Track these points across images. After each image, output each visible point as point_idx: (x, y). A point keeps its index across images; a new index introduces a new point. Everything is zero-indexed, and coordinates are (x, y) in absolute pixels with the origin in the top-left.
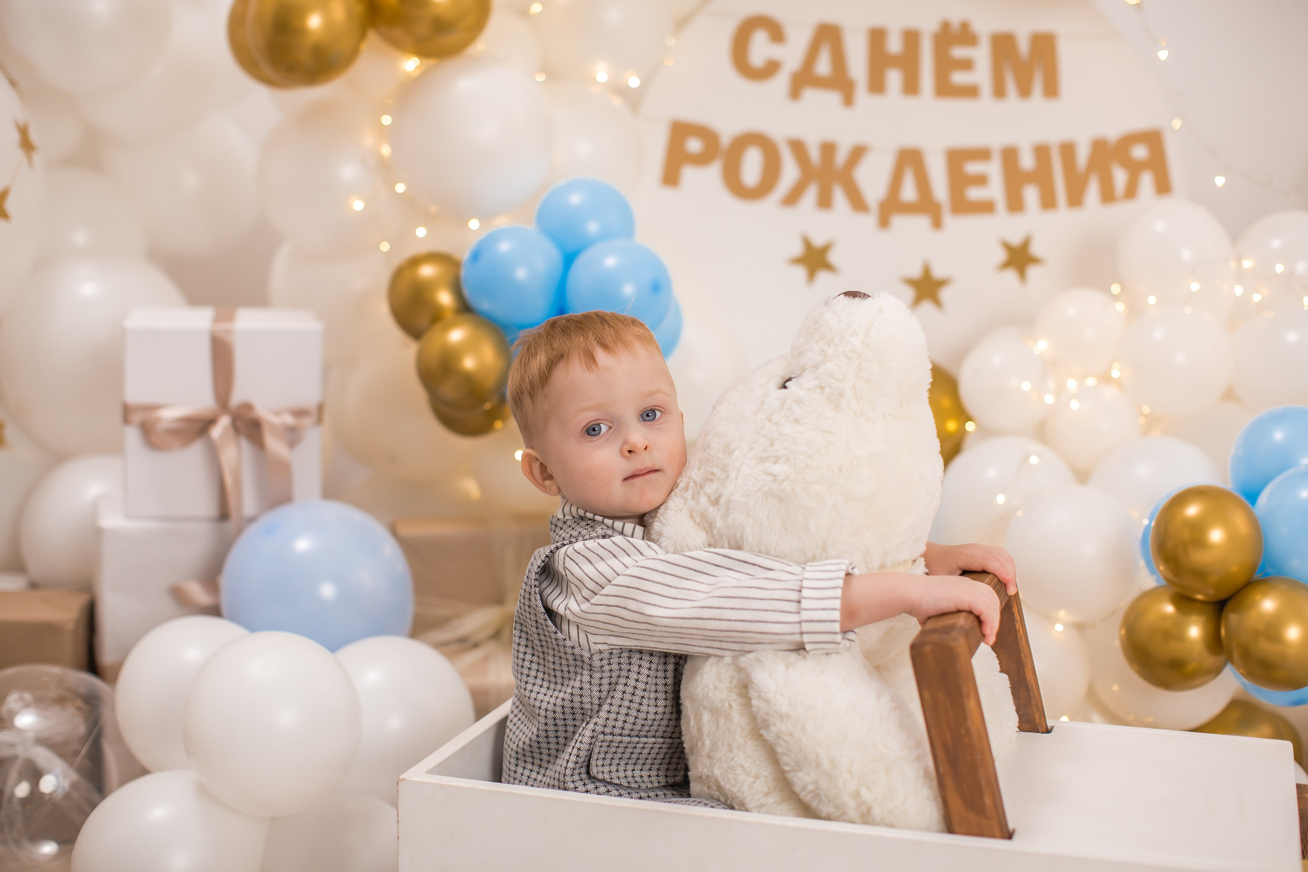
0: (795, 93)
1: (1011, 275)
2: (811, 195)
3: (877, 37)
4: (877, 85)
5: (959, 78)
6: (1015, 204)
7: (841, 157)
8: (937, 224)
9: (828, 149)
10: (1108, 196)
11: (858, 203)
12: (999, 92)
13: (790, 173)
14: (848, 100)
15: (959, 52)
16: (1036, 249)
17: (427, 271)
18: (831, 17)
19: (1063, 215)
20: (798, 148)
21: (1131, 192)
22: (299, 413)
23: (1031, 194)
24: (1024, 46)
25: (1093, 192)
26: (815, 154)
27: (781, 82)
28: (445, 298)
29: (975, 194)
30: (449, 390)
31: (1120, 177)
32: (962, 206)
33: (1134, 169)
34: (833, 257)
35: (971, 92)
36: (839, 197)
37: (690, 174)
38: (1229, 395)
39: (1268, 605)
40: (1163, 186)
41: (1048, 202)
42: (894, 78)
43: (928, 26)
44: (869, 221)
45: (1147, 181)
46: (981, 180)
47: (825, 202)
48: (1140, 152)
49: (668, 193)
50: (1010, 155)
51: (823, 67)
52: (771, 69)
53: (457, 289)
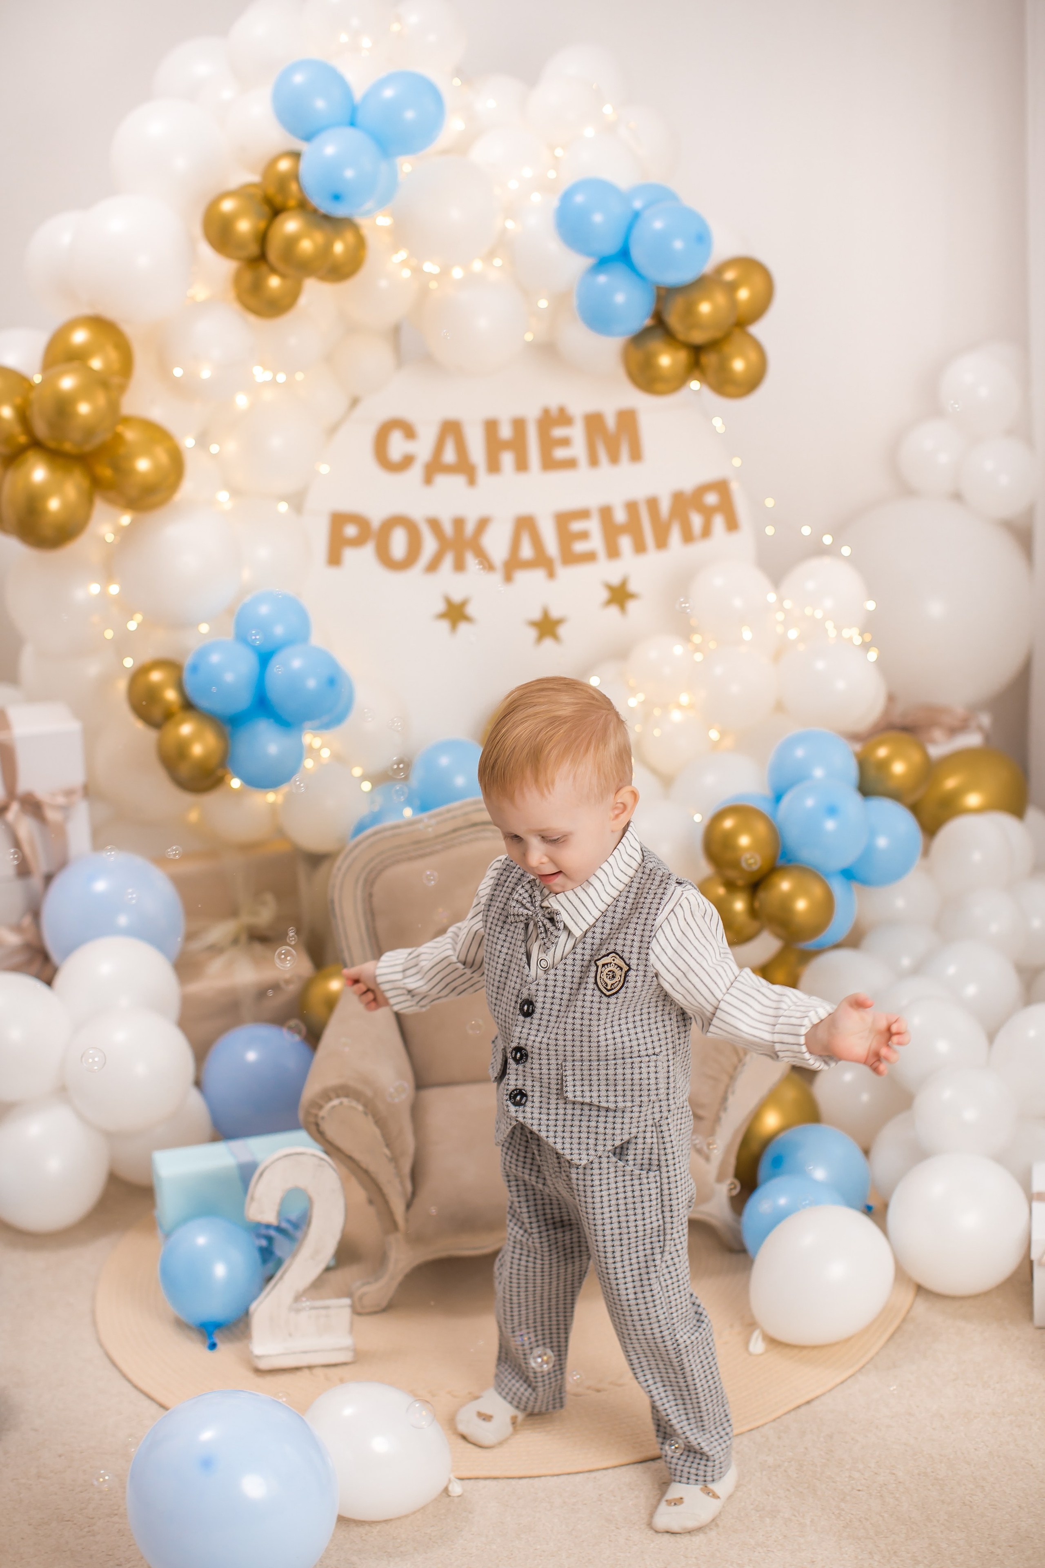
0: (428, 480)
1: (614, 610)
2: (448, 562)
3: (491, 427)
4: (494, 466)
5: (560, 453)
6: (613, 552)
7: (470, 528)
8: (551, 574)
9: (459, 523)
10: (688, 537)
11: (487, 565)
12: (594, 461)
13: (430, 545)
14: (472, 481)
15: (558, 432)
16: (633, 587)
17: (156, 676)
18: (452, 414)
19: (653, 558)
20: (434, 524)
21: (706, 532)
22: (69, 793)
23: (625, 543)
24: (611, 422)
25: (675, 536)
26: (448, 529)
27: (416, 472)
28: (171, 695)
29: (580, 547)
30: (184, 770)
31: (697, 521)
32: (570, 558)
33: (708, 513)
34: (470, 610)
35: (570, 464)
36: (471, 561)
37: (350, 555)
38: (779, 707)
39: (786, 885)
40: (732, 525)
41: (640, 547)
42: (507, 459)
43: (532, 414)
44: (497, 578)
45: (718, 522)
46: (584, 535)
47: (460, 566)
48: (711, 499)
49: (333, 572)
50: (606, 513)
51: (449, 456)
52: (407, 461)
53: (180, 687)
